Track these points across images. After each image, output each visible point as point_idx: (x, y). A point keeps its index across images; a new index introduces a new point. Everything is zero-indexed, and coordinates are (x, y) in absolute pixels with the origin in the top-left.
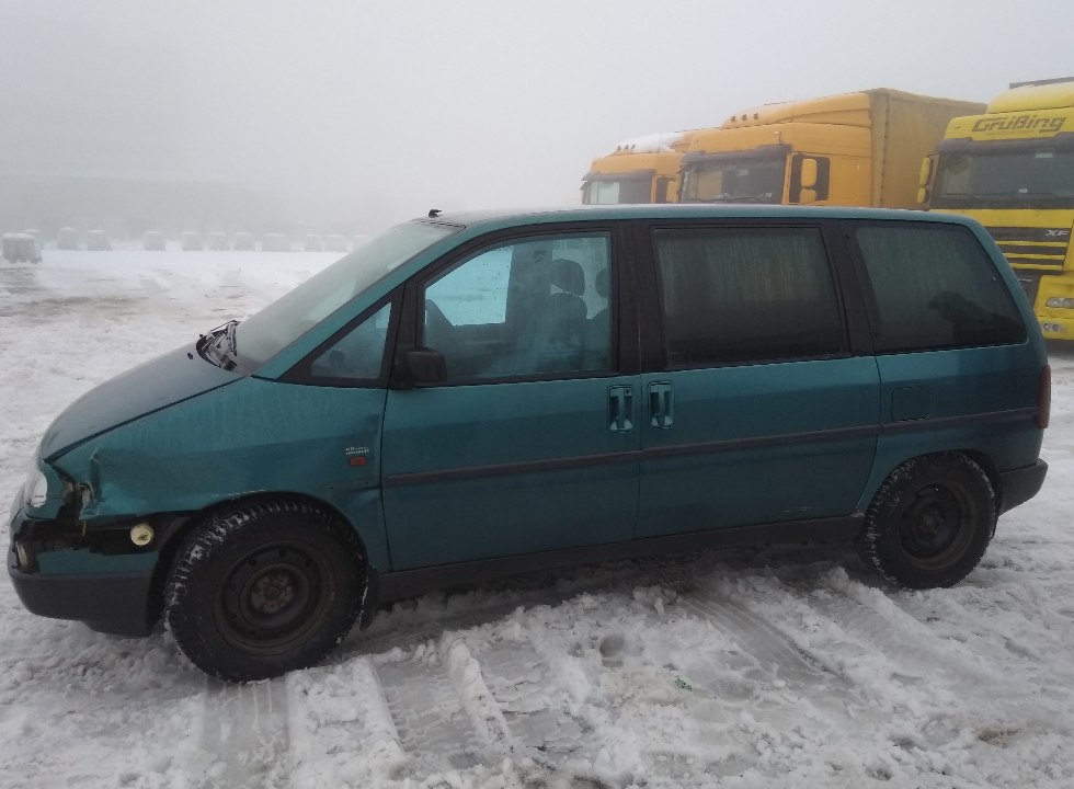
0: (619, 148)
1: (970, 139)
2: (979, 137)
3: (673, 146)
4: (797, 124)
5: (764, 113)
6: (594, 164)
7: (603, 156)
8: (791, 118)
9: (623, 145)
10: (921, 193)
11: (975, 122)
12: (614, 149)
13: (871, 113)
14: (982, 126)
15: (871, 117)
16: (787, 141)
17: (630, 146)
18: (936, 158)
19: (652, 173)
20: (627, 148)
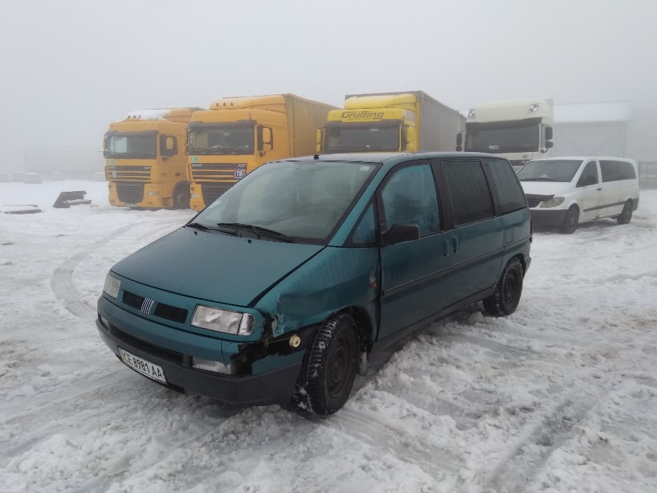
0: (129, 117)
1: (341, 122)
2: (344, 120)
3: (164, 117)
4: (255, 110)
5: (236, 102)
6: (112, 126)
7: (118, 121)
8: (252, 106)
9: (132, 116)
10: (318, 147)
11: (342, 114)
12: (126, 117)
13: (286, 106)
14: (345, 115)
15: (286, 108)
16: (254, 118)
17: (137, 117)
18: (324, 130)
19: (156, 132)
20: (135, 117)
